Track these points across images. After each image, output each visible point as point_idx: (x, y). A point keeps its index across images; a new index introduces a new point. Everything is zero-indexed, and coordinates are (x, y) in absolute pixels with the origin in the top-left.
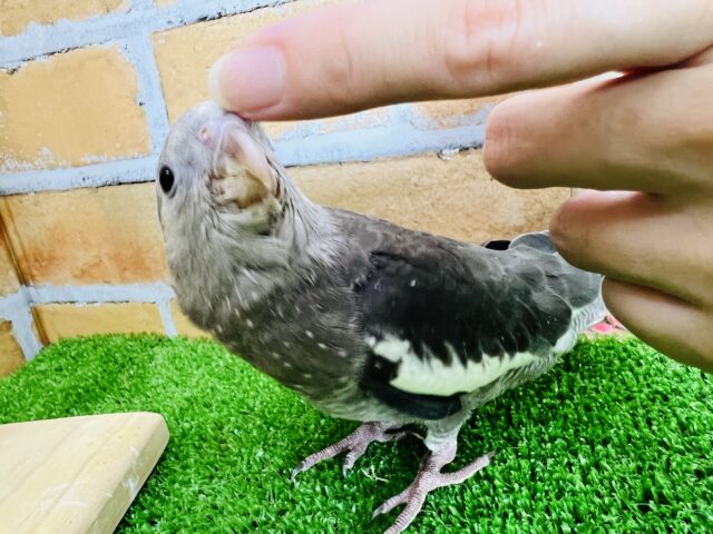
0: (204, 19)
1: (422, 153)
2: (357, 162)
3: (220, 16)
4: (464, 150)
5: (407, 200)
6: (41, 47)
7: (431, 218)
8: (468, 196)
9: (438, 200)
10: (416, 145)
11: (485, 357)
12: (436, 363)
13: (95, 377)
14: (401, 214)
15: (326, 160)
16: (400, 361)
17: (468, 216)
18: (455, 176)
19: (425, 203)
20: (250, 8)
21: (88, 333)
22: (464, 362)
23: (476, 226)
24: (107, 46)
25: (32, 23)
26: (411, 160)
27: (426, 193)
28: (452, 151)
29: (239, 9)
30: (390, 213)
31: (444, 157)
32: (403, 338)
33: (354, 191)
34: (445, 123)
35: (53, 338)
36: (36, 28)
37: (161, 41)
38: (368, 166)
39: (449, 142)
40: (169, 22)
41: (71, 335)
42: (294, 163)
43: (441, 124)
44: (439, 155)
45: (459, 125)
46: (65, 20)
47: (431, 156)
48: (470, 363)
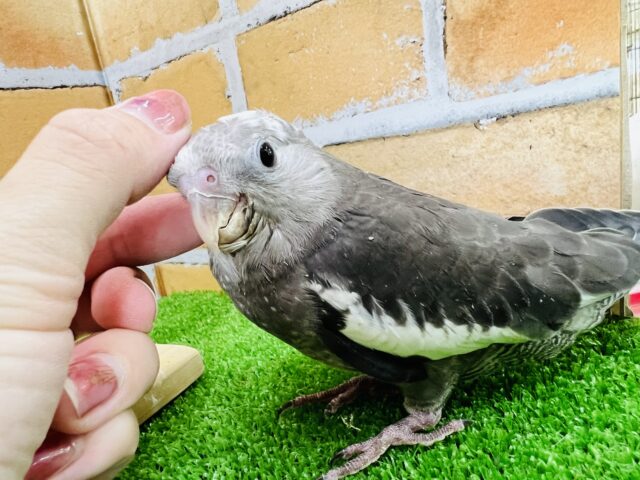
0: (273, 19)
1: (459, 124)
2: (398, 136)
3: (286, 14)
4: (501, 118)
5: (445, 171)
6: (163, 57)
7: (469, 189)
8: (506, 166)
9: (476, 171)
10: (453, 117)
11: (448, 322)
12: (388, 319)
13: (181, 322)
14: (439, 185)
15: (371, 136)
16: (347, 311)
17: (506, 186)
18: (493, 145)
19: (463, 174)
20: (308, 4)
21: (191, 290)
22: (420, 323)
23: (515, 197)
24: (206, 51)
25: (158, 39)
26: (449, 132)
27: (463, 164)
28: (490, 121)
29: (300, 6)
30: (429, 185)
31: (481, 127)
32: (351, 289)
33: (396, 164)
34: (482, 92)
35: (169, 292)
36: (160, 43)
37: (243, 42)
38: (408, 140)
39: (486, 112)
40: (249, 25)
41: (180, 290)
42: (344, 141)
43: (478, 93)
44: (476, 125)
45: (496, 93)
46: (178, 34)
47: (468, 127)
48: (428, 326)
